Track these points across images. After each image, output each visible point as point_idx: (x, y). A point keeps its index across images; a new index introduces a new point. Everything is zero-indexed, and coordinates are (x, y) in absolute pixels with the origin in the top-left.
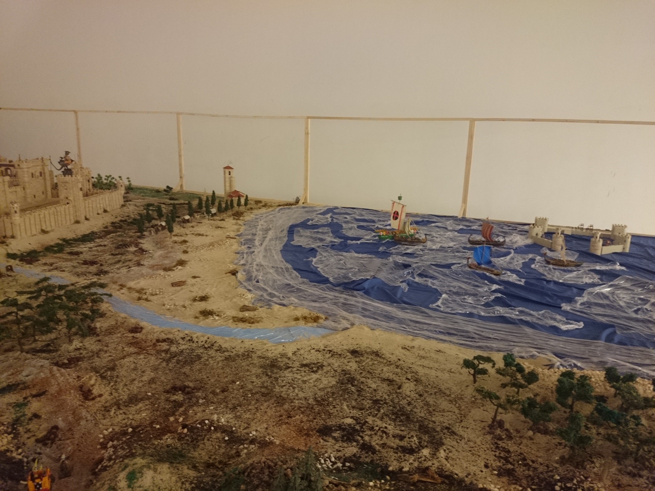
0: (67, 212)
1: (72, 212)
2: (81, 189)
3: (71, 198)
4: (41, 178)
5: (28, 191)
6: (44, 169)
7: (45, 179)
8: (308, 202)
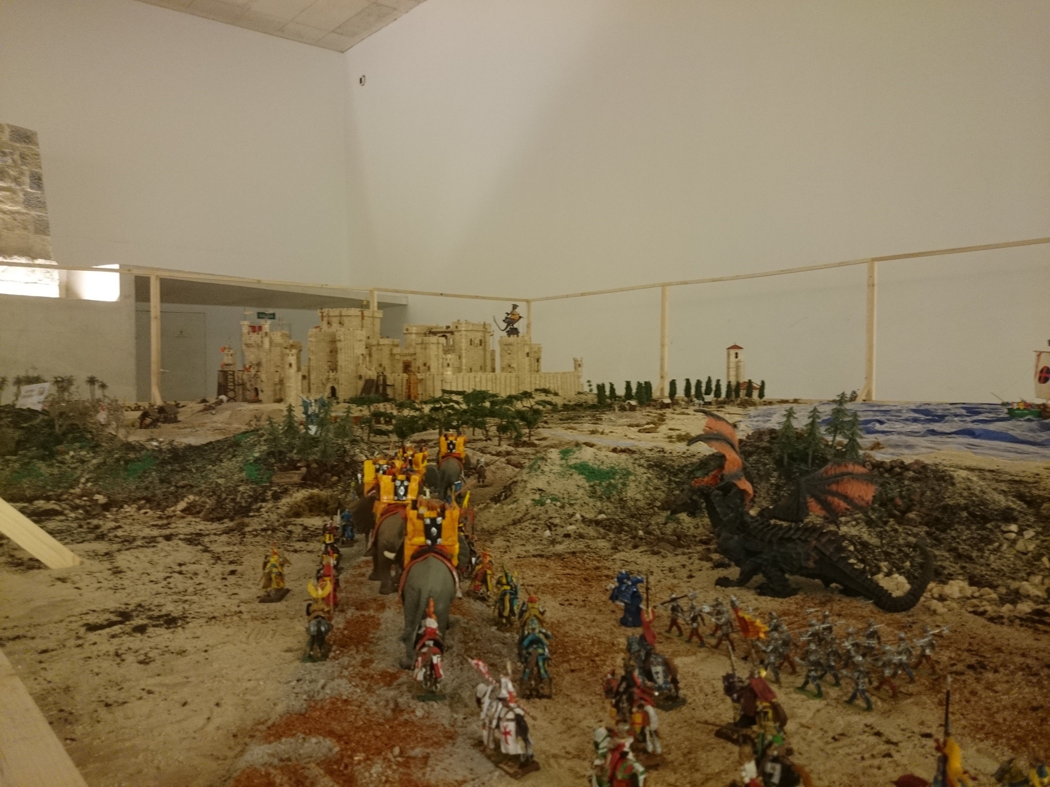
0: (508, 381)
1: (513, 385)
2: (528, 354)
3: (514, 365)
4: (480, 347)
5: (464, 360)
6: (485, 337)
7: (485, 350)
8: (874, 398)
